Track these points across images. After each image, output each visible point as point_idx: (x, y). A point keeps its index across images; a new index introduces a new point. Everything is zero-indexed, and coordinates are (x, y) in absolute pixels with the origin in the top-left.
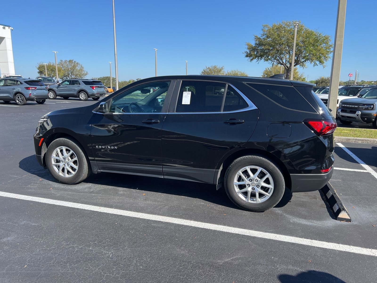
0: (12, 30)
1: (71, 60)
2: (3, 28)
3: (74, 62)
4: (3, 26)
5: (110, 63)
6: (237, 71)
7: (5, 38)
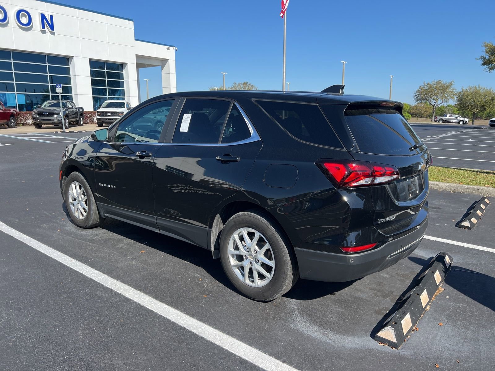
0: (177, 50)
1: (246, 82)
2: (167, 48)
3: (248, 84)
4: (167, 47)
5: (289, 83)
6: (479, 87)
7: (169, 59)
